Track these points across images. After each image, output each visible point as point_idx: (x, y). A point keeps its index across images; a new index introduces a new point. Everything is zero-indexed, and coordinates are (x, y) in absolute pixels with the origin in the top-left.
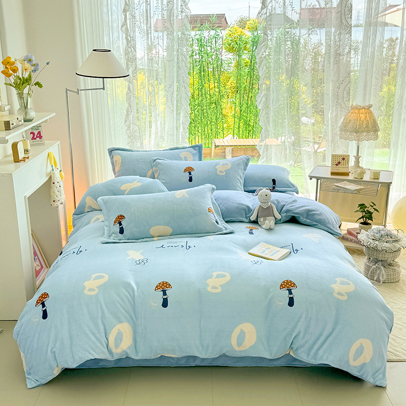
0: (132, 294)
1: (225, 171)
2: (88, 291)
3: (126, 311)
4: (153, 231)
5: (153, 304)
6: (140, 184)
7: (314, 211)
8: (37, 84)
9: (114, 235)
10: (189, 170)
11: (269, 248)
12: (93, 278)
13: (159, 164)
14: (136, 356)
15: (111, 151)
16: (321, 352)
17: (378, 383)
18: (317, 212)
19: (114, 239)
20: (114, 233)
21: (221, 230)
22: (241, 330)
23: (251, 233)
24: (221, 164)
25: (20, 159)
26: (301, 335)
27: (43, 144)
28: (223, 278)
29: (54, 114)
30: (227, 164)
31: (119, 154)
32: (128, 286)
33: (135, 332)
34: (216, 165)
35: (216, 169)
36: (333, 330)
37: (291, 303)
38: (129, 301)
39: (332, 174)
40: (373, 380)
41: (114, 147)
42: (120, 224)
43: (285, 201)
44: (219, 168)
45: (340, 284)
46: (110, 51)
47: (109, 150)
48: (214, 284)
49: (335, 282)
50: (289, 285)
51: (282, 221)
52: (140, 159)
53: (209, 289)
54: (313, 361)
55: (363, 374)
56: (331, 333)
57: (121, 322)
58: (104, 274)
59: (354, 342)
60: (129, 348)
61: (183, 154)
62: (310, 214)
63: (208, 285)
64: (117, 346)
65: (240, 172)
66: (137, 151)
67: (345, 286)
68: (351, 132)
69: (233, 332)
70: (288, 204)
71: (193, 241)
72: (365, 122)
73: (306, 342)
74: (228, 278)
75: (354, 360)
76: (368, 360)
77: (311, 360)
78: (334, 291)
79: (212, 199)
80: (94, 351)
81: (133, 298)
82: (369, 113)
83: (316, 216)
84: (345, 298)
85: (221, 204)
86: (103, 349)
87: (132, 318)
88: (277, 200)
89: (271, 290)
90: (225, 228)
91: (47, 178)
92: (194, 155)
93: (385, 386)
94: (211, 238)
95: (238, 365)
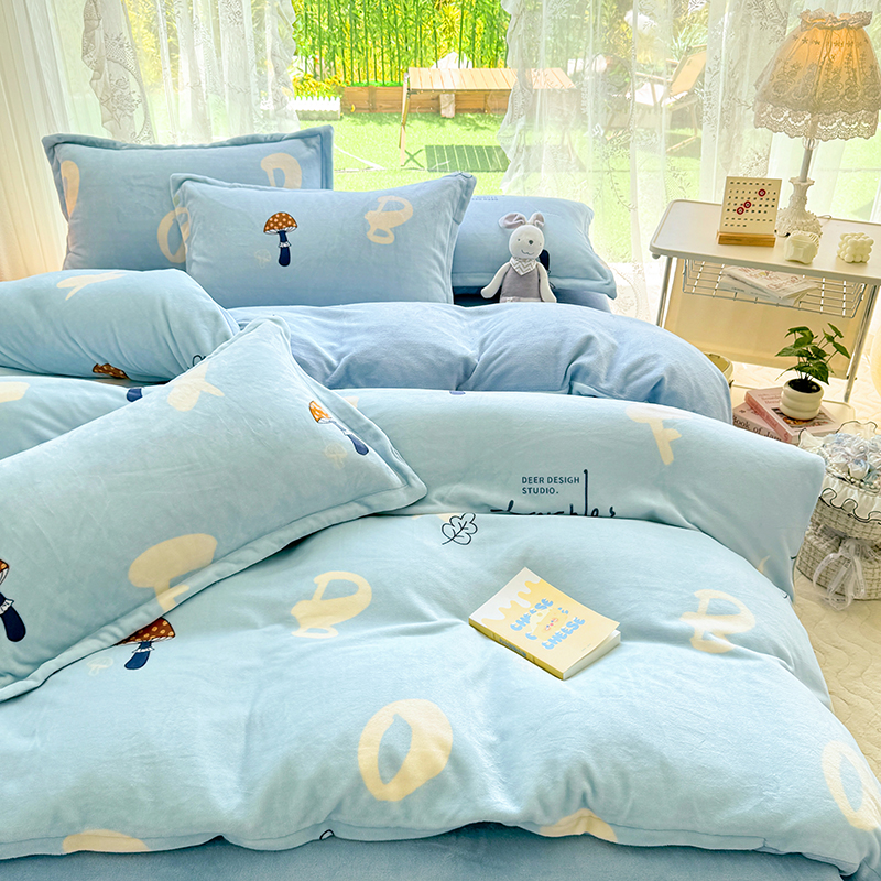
1: (395, 230)
10: (281, 225)
13: (191, 196)
15: (53, 146)
24: (382, 206)
30: (400, 207)
31: (73, 158)
34: (365, 210)
35: (365, 222)
39: (724, 239)
41: (60, 132)
44: (375, 220)
47: (45, 141)
52: (135, 177)
61: (271, 160)
65: (443, 232)
66: (132, 147)
68: (797, 108)
72: (844, 76)
82: (859, 45)
92: (304, 163)
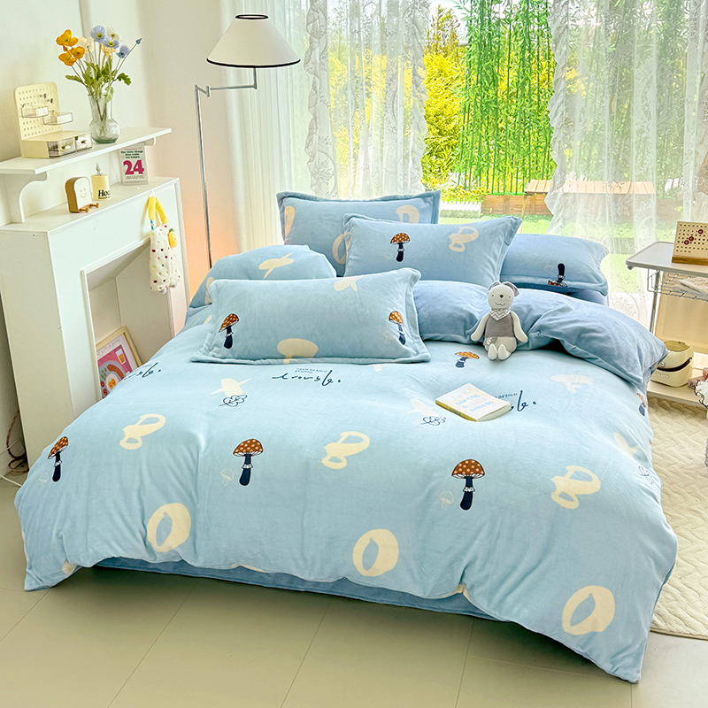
0: (195, 457)
1: (466, 244)
2: (127, 442)
3: (181, 484)
4: (284, 346)
5: (225, 476)
6: (292, 261)
7: (593, 331)
8: (122, 77)
9: (216, 349)
10: (400, 240)
11: (476, 396)
12: (141, 421)
13: (354, 225)
14: (195, 562)
15: (282, 199)
16: (510, 600)
17: (620, 674)
18: (599, 335)
19: (214, 356)
20: (216, 345)
21: (406, 354)
22: (371, 540)
23: (460, 365)
24: (460, 231)
25: (79, 208)
26: (478, 563)
27: (146, 182)
28: (357, 444)
29: (169, 130)
30: (471, 232)
31: (292, 205)
32: (191, 440)
33: (194, 521)
34: (450, 233)
35: (449, 239)
36: (540, 562)
37: (466, 503)
38: (188, 466)
39: (676, 260)
40: (611, 666)
41: (287, 191)
42: (229, 330)
43: (543, 309)
44: (455, 238)
45: (572, 477)
46: (266, 17)
48: (338, 454)
49: (563, 473)
50: (472, 470)
51: (530, 347)
52: (325, 215)
53: (325, 461)
54: (497, 614)
55: (591, 651)
56: (534, 568)
57: (170, 501)
58: (160, 416)
59: (576, 591)
60: (180, 546)
61: (402, 208)
62: (584, 338)
63: (325, 454)
64: (160, 540)
65: (496, 249)
66: (325, 200)
67: (580, 482)
69: (356, 542)
70: (545, 316)
71: (342, 371)
73: (487, 577)
74: (365, 445)
75: (573, 623)
76: (601, 628)
77: (493, 612)
78: (554, 489)
79: (407, 296)
80: (120, 545)
81: (196, 463)
83: (595, 342)
84: (575, 505)
85: (424, 306)
86: (135, 543)
87: (191, 496)
88: (528, 306)
89: (435, 475)
90: (417, 351)
91: (141, 243)
92: (422, 211)
93: (634, 681)
94: (378, 368)
95: (379, 600)
